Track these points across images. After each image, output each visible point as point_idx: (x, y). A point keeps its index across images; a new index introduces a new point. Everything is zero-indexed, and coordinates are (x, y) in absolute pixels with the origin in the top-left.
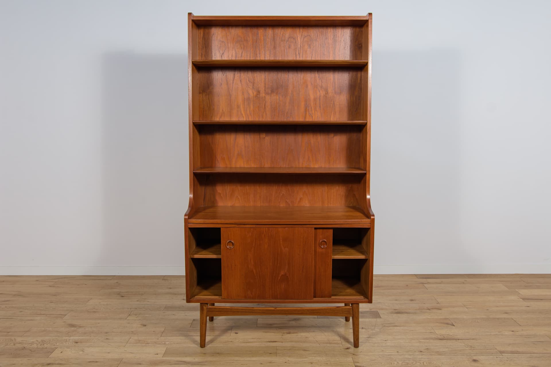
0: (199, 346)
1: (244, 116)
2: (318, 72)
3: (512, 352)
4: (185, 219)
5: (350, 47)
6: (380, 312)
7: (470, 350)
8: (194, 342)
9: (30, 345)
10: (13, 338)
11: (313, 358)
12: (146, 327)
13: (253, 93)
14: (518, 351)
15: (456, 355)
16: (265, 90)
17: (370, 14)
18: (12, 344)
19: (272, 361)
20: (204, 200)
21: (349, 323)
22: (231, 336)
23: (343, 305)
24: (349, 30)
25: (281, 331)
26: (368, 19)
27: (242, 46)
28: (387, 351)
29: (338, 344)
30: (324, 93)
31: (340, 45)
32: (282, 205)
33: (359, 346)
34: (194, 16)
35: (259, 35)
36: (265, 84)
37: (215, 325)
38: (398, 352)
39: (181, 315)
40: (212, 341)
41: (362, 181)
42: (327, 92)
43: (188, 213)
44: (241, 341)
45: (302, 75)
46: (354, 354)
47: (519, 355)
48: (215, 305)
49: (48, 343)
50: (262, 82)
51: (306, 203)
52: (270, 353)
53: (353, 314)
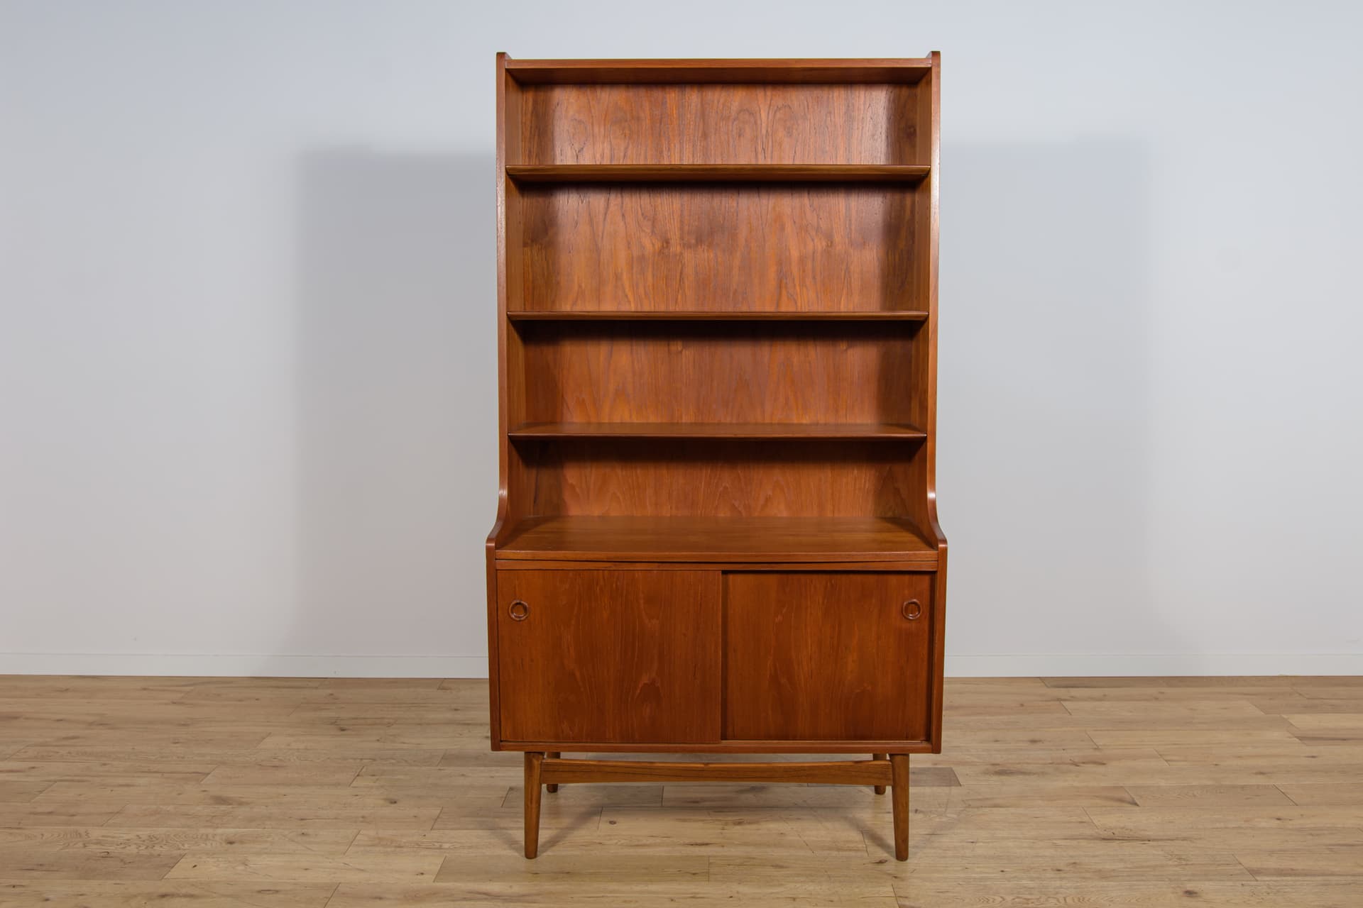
0: (523, 853)
1: (632, 300)
2: (809, 194)
3: (1281, 873)
4: (488, 550)
5: (887, 133)
6: (957, 770)
7: (1176, 866)
8: (511, 843)
9: (122, 846)
10: (82, 830)
11: (798, 885)
12: (395, 805)
13: (653, 245)
14: (1292, 870)
15: (1144, 878)
16: (682, 238)
17: (936, 54)
18: (81, 845)
19: (698, 893)
20: (535, 502)
21: (885, 798)
22: (599, 830)
23: (869, 756)
24: (884, 93)
25: (720, 818)
26: (929, 66)
27: (627, 132)
28: (979, 870)
29: (858, 850)
30: (824, 244)
31: (863, 128)
32: (721, 515)
33: (910, 856)
34: (511, 61)
35: (668, 105)
36: (682, 222)
37: (562, 801)
38: (1002, 871)
39: (479, 776)
40: (553, 842)
41: (917, 457)
42: (832, 242)
43: (494, 535)
44: (623, 841)
45: (770, 202)
46: (895, 877)
47: (1297, 878)
48: (561, 757)
49: (164, 842)
50: (674, 219)
51: (780, 510)
52: (694, 872)
53: (894, 780)
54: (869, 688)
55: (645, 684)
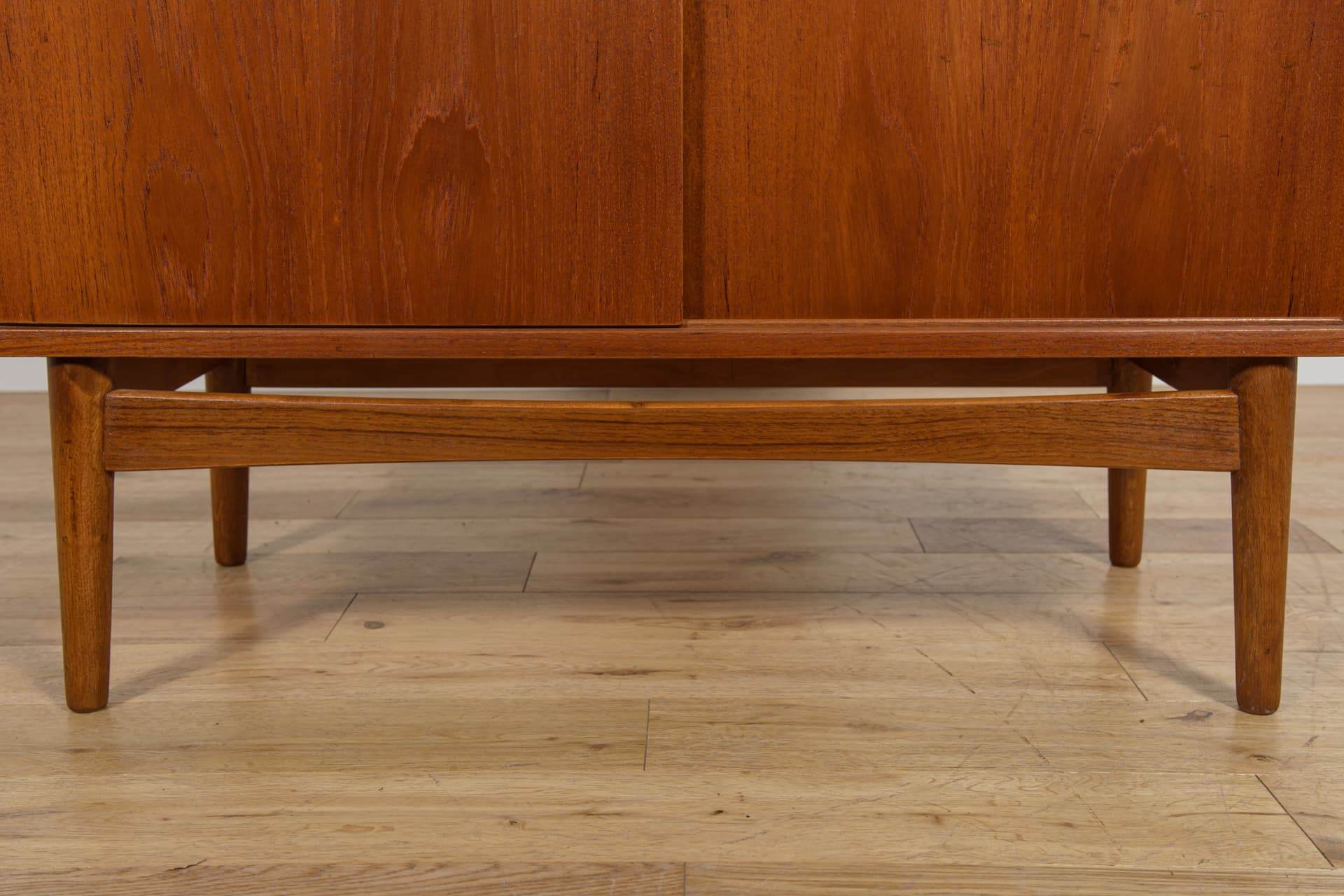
11: (943, 777)
19: (606, 801)
21: (1139, 572)
22: (330, 641)
29: (1110, 686)
44: (392, 666)
46: (1257, 756)
52: (598, 742)
53: (1245, 450)
54: (1174, 141)
55: (432, 122)
